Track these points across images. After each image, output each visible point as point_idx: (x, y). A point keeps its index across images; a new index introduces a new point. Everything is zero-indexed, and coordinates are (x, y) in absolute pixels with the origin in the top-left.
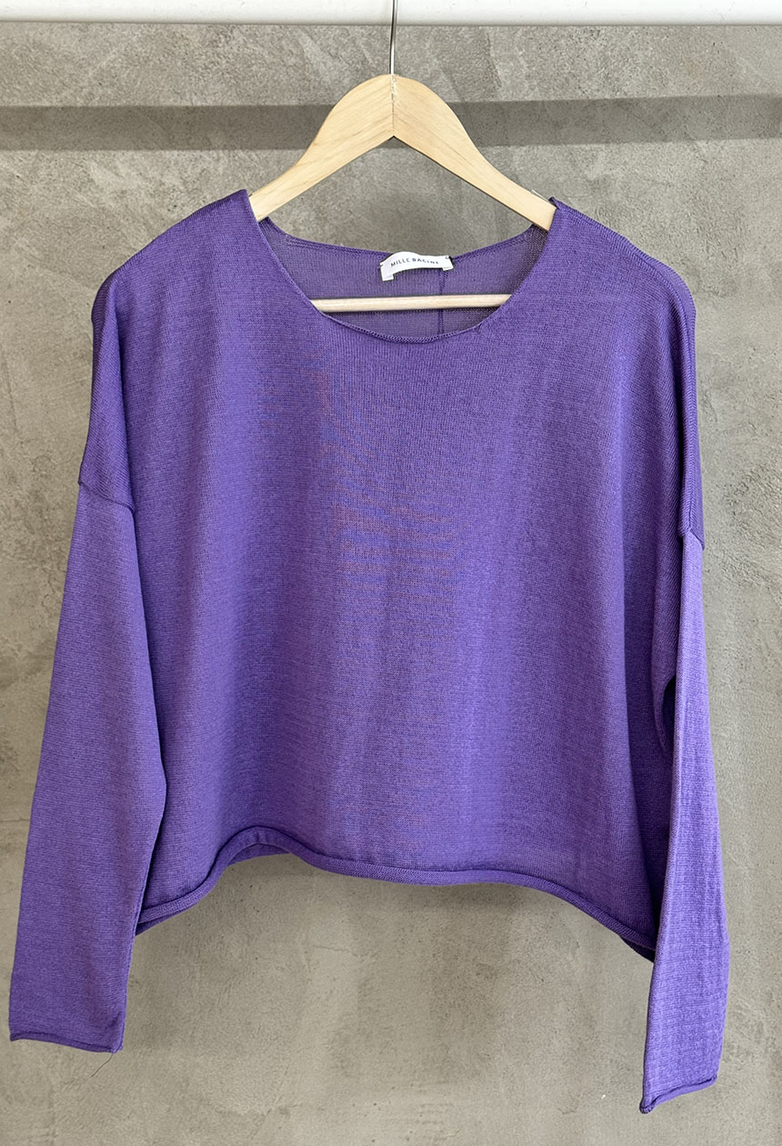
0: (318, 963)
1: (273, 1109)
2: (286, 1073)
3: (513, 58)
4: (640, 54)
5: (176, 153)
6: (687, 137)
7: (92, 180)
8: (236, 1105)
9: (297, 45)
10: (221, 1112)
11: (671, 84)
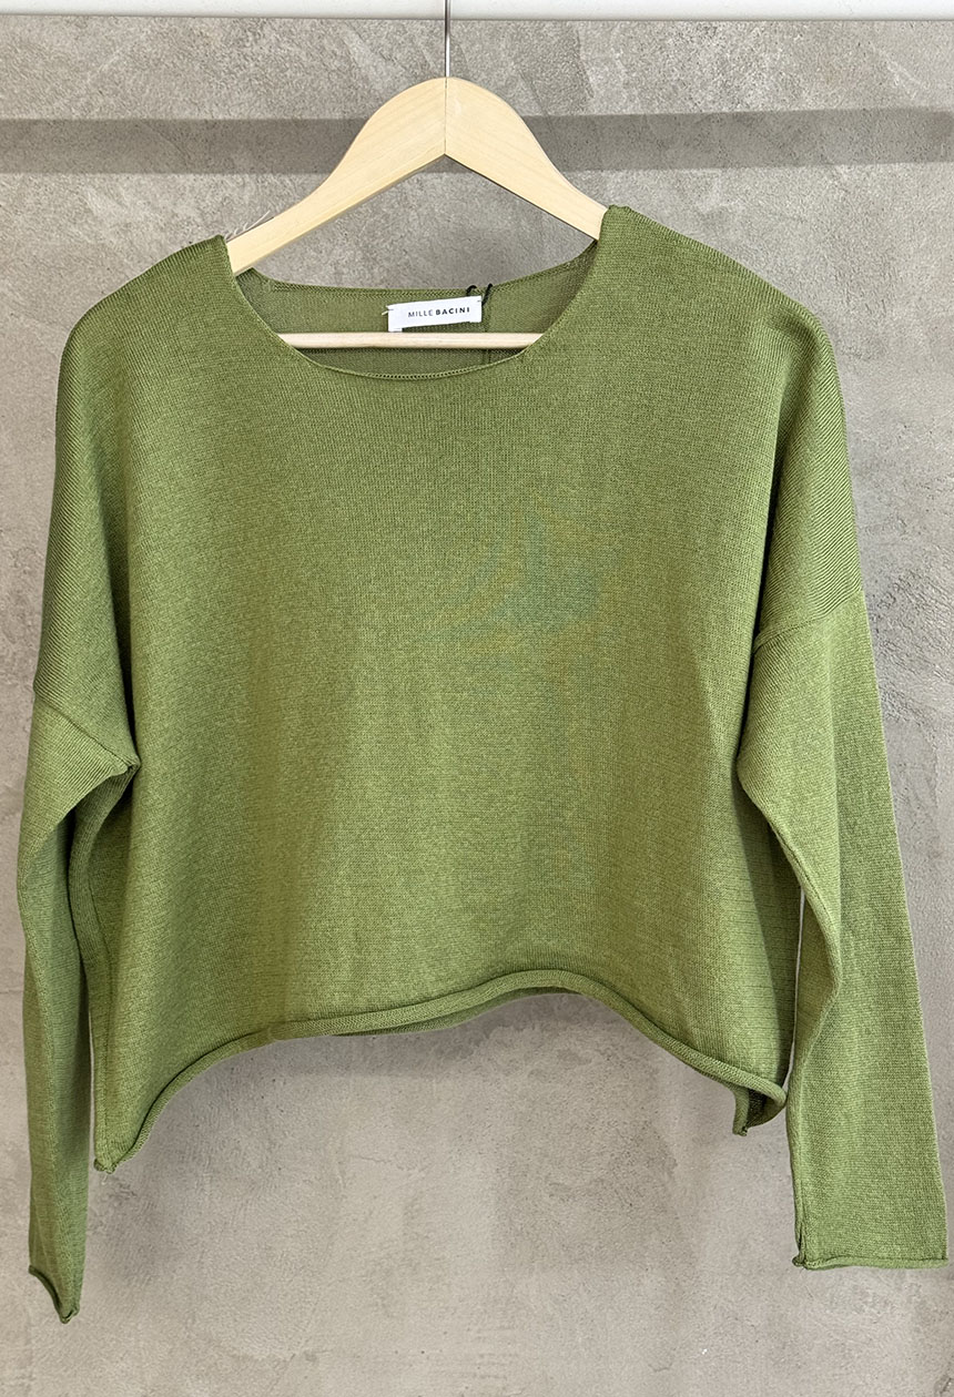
0: (355, 1176)
1: (297, 1353)
2: (314, 1310)
3: (607, 61)
4: (767, 58)
5: (191, 177)
6: (823, 161)
7: (89, 211)
8: (253, 1349)
9: (341, 44)
10: (233, 1356)
11: (804, 94)
